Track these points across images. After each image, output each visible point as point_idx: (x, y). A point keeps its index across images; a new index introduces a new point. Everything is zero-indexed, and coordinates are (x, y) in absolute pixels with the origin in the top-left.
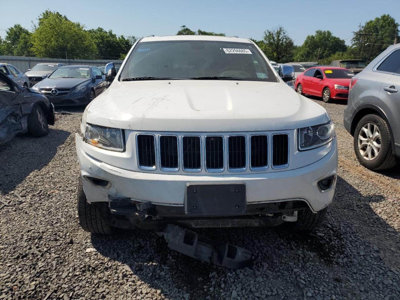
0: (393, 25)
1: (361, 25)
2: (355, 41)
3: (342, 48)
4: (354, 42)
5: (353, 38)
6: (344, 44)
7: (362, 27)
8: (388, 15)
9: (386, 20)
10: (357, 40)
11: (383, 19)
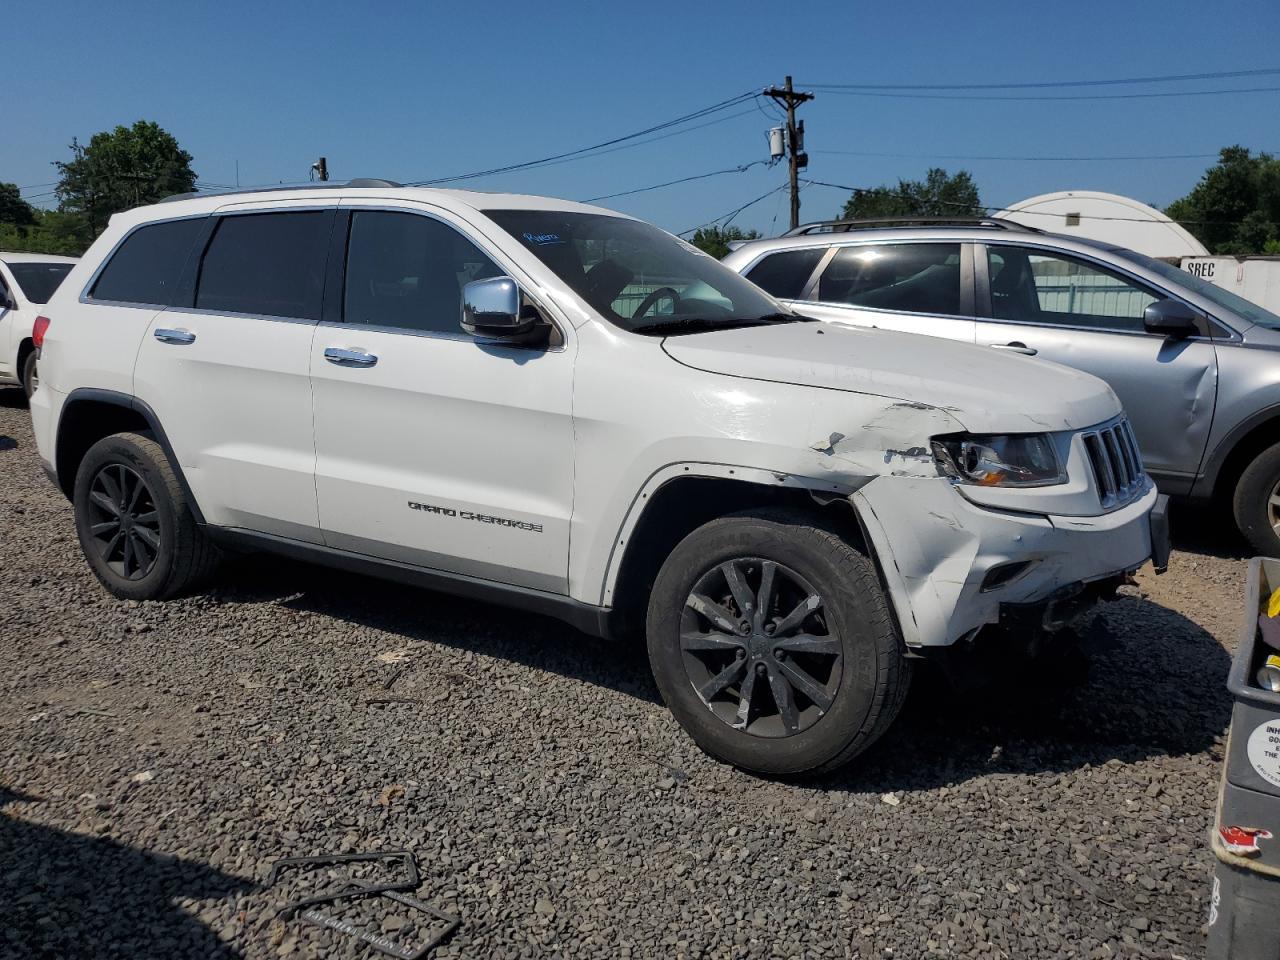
0: (174, 156)
1: (78, 144)
2: (68, 194)
3: (10, 211)
4: (64, 194)
5: (62, 183)
6: (18, 196)
7: (83, 151)
8: (155, 126)
9: (151, 139)
10: (74, 191)
11: (142, 135)
